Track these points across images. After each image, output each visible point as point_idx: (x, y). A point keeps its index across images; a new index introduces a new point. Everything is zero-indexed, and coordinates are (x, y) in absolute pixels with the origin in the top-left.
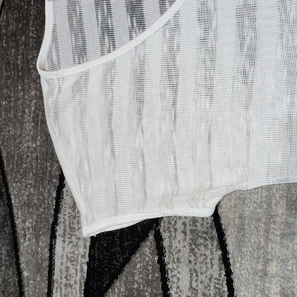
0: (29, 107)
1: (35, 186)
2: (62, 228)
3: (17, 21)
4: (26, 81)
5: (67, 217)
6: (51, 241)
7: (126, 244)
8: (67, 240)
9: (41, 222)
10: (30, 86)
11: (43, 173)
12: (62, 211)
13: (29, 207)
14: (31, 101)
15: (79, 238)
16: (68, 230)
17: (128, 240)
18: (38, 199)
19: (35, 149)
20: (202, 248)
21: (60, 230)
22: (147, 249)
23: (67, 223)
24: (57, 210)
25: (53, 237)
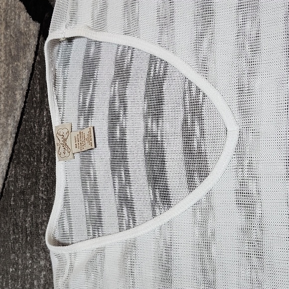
3: (27, 178)
4: (35, 248)
10: (39, 255)
14: (40, 272)
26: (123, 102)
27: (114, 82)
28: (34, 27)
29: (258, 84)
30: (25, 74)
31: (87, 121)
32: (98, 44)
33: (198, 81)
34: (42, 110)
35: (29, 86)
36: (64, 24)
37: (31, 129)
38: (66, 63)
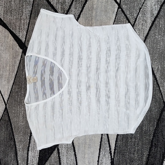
0: (21, 113)
1: (23, 136)
2: (31, 148)
3: (18, 88)
5: (32, 145)
6: (28, 152)
7: (49, 152)
8: (32, 151)
9: (25, 146)
10: (22, 107)
11: (25, 132)
12: (31, 143)
13: (21, 142)
14: (22, 111)
15: (36, 151)
16: (33, 149)
17: (50, 151)
18: (24, 140)
19: (23, 125)
20: (69, 152)
21: (30, 149)
22: (55, 153)
23: (32, 146)
24: (29, 143)
25: (28, 150)
26: (44, 72)
27: (42, 67)
28: (21, 51)
29: (72, 70)
30: (18, 62)
31: (35, 75)
32: (39, 58)
33: (61, 68)
34: (23, 72)
35: (19, 65)
36: (30, 52)
37: (20, 76)
38: (30, 61)
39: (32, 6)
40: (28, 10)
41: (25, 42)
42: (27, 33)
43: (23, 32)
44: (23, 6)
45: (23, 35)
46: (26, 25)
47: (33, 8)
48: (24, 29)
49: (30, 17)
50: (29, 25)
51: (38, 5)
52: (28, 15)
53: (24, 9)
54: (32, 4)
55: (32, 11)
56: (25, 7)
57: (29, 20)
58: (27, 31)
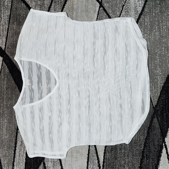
0: (5, 125)
1: (7, 150)
2: (16, 163)
4: (3, 117)
5: (17, 159)
6: (13, 167)
7: (35, 166)
8: (18, 167)
9: (10, 161)
11: (10, 146)
12: (16, 158)
13: (5, 157)
15: (21, 166)
16: (18, 163)
17: (36, 165)
18: (8, 154)
19: (7, 138)
20: (56, 166)
21: (15, 163)
22: (41, 168)
23: (18, 161)
24: (14, 157)
25: (13, 166)
39: (11, 11)
40: (6, 15)
41: (5, 50)
42: (6, 39)
43: (3, 39)
44: (1, 10)
45: (3, 42)
46: (6, 31)
47: (12, 12)
48: (4, 35)
49: (9, 22)
50: (8, 30)
51: (16, 9)
52: (6, 20)
53: (2, 14)
54: (10, 8)
55: (10, 16)
56: (3, 12)
57: (8, 25)
58: (7, 37)
